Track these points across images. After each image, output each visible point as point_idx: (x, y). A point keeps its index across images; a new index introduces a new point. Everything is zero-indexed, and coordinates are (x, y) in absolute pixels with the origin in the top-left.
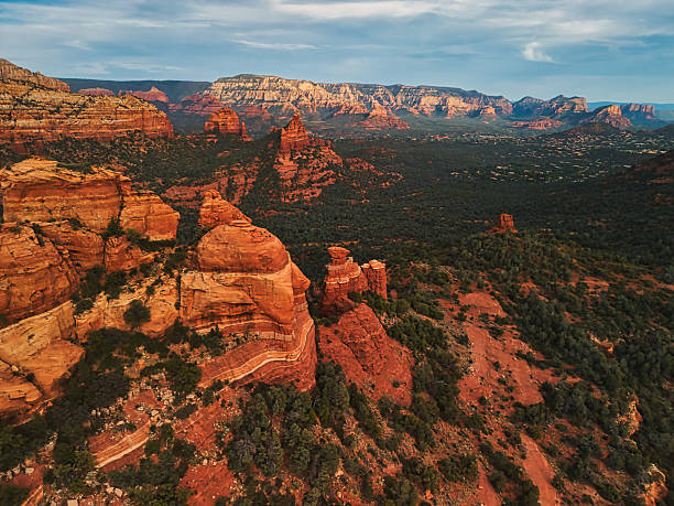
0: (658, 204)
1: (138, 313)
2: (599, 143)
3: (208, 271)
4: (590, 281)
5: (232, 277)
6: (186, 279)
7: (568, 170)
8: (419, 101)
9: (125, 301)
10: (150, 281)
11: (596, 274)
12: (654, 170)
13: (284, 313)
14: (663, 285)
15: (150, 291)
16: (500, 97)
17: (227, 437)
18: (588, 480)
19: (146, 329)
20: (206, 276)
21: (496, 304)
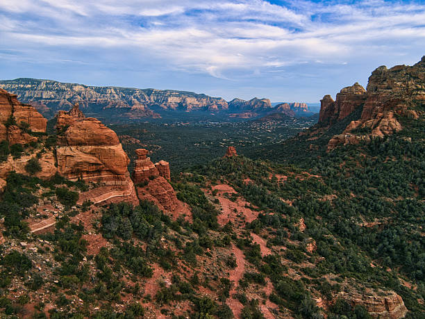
0: (311, 150)
1: (33, 167)
2: (280, 125)
3: (74, 145)
4: (278, 177)
5: (89, 148)
6: (60, 151)
7: (264, 140)
8: (167, 100)
9: (24, 160)
10: (38, 151)
11: (281, 173)
12: (309, 135)
13: (121, 168)
14: (312, 176)
15: (39, 156)
16: (220, 99)
17: (99, 225)
18: (283, 245)
19: (39, 175)
20: (73, 148)
21: (232, 188)
